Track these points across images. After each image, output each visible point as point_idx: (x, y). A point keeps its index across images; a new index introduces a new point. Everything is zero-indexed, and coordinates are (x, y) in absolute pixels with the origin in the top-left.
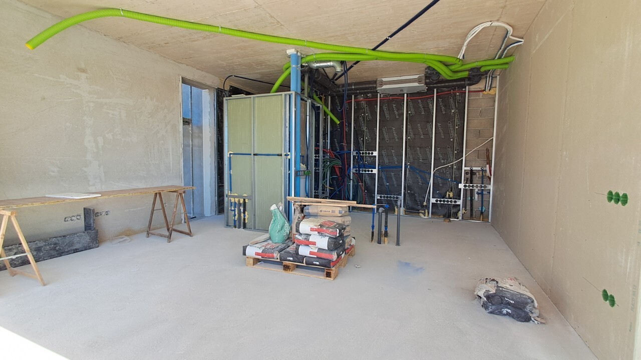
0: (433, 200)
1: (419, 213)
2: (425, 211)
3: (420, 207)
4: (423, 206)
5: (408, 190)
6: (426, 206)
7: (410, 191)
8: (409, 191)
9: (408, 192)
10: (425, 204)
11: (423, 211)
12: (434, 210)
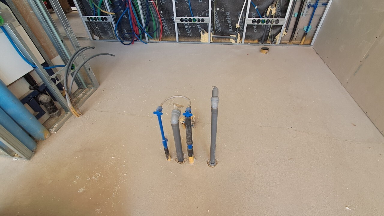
0: (248, 21)
1: (230, 38)
2: (237, 36)
3: (231, 30)
4: (234, 29)
5: (216, 8)
6: (239, 28)
7: (220, 8)
8: (218, 9)
9: (216, 10)
10: (238, 26)
11: (235, 36)
12: (248, 34)
